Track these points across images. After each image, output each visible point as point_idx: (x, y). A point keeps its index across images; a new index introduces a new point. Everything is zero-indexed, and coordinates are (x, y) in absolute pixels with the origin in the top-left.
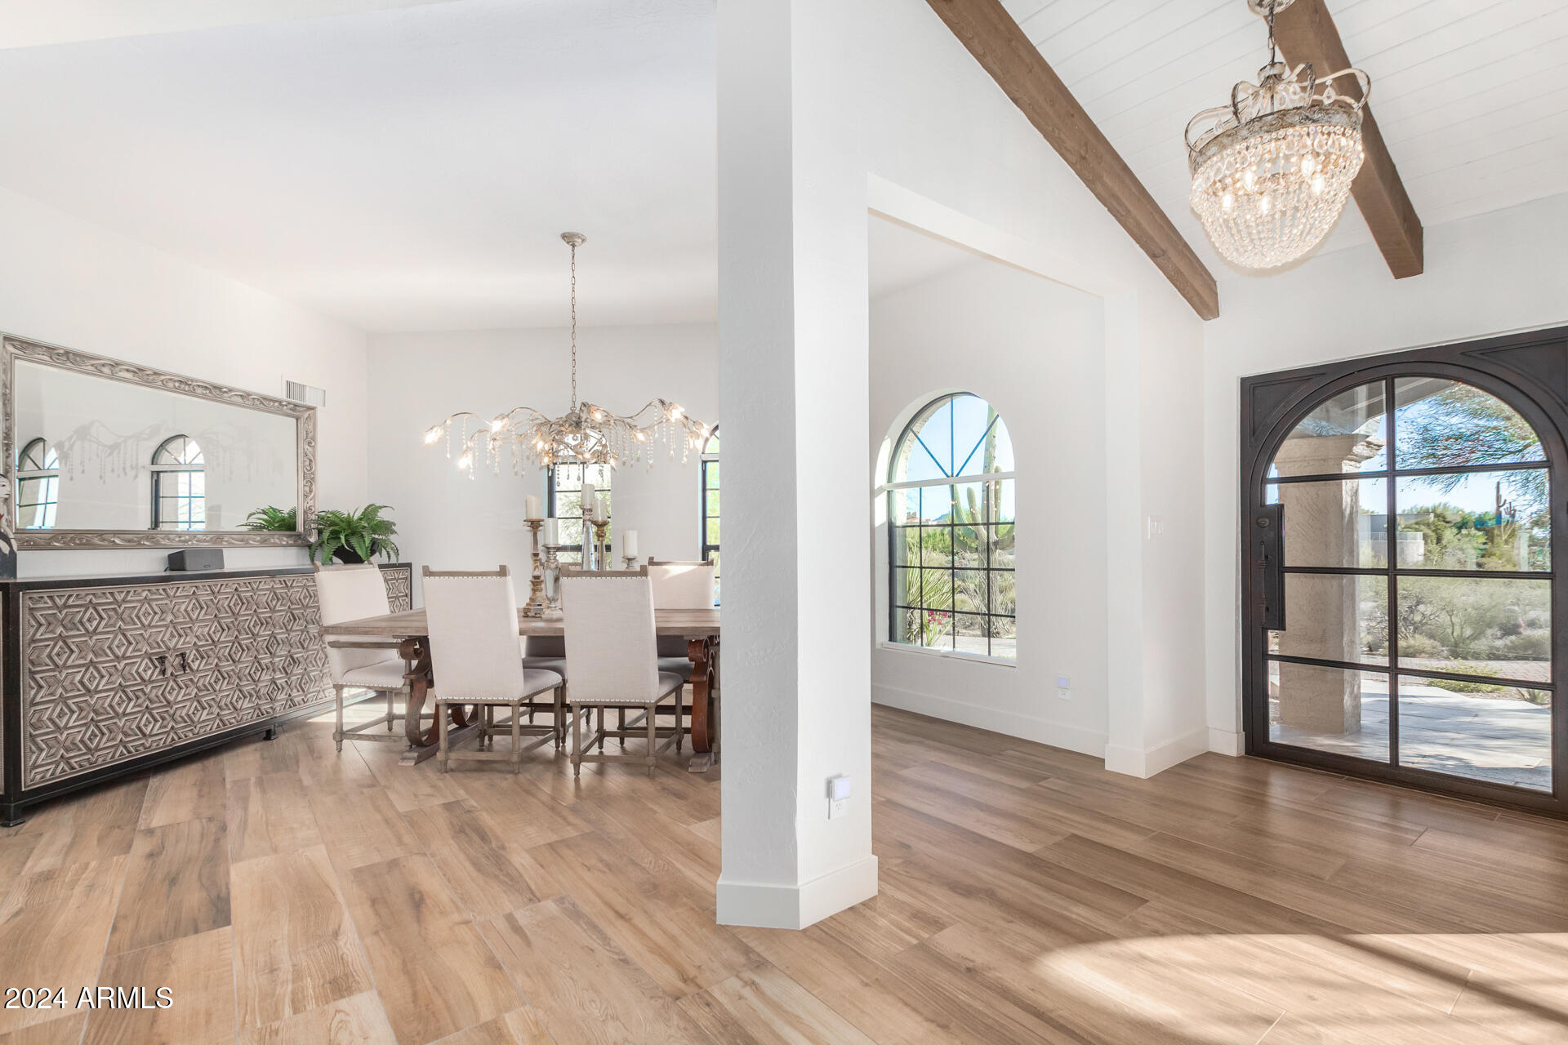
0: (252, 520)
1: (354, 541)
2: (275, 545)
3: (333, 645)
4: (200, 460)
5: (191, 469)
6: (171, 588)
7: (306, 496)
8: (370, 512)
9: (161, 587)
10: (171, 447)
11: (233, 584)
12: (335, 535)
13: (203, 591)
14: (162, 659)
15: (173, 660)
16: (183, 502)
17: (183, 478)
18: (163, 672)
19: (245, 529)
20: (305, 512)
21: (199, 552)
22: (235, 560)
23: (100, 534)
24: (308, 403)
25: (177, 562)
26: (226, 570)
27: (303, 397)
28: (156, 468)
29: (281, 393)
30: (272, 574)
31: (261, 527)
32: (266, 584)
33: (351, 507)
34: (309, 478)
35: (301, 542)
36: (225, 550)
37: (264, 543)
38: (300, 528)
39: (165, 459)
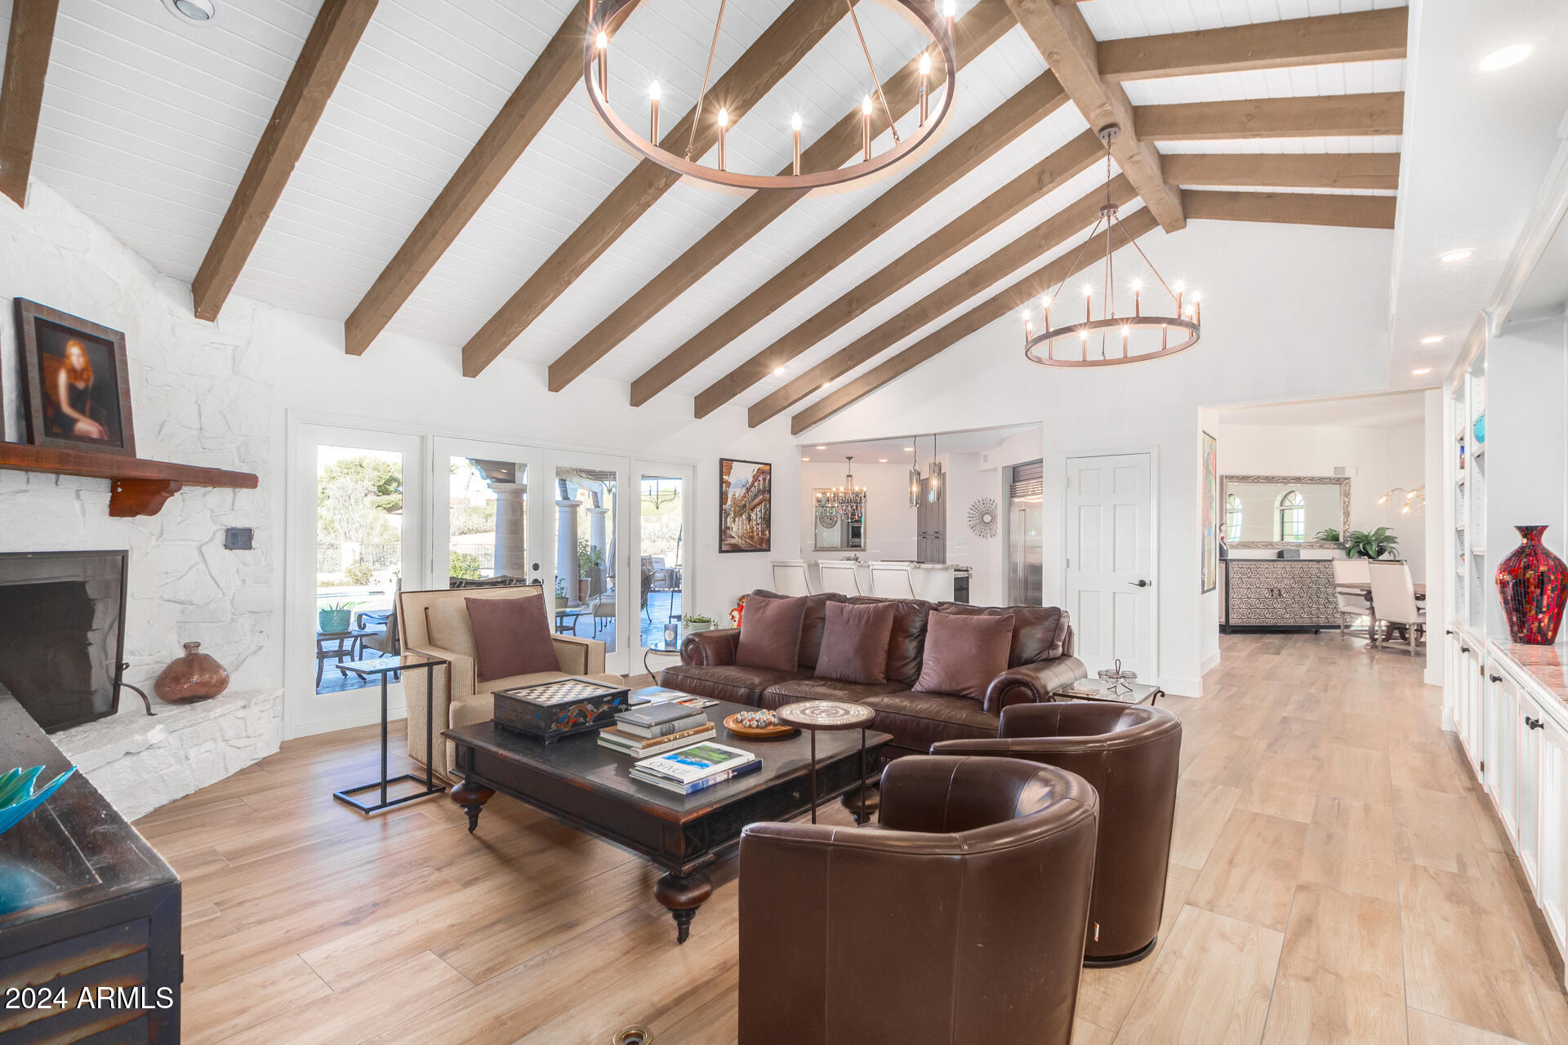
0: (1319, 535)
1: (1368, 548)
2: (1327, 548)
3: (1340, 593)
4: (1302, 503)
5: (1298, 507)
6: (1276, 564)
7: (1344, 524)
8: (1381, 530)
9: (1272, 563)
10: (1289, 497)
11: (1300, 564)
12: (1357, 544)
13: (1288, 566)
14: (1272, 591)
15: (1276, 592)
16: (1295, 525)
17: (1295, 511)
18: (1272, 596)
19: (1315, 540)
20: (1344, 532)
21: (1290, 551)
22: (1305, 554)
23: (1253, 543)
24: (1346, 476)
25: (1281, 555)
26: (1301, 558)
27: (1343, 473)
28: (1282, 508)
29: (1331, 474)
30: (1319, 561)
31: (1323, 539)
32: (1315, 565)
33: (1369, 529)
34: (1347, 514)
35: (1341, 546)
36: (1301, 551)
37: (1321, 547)
38: (1341, 540)
39: (1287, 503)
